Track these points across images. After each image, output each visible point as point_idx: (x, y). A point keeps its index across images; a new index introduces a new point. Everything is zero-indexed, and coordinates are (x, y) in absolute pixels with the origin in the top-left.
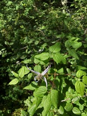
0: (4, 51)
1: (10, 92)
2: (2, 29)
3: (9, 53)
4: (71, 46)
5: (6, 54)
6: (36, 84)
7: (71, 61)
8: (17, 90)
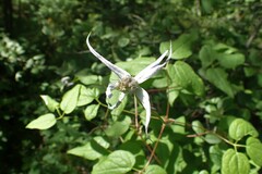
0: (40, 60)
1: (35, 163)
2: (47, 18)
3: (50, 68)
4: (216, 61)
5: (42, 68)
6: (105, 145)
7: (207, 104)
8: (53, 162)
